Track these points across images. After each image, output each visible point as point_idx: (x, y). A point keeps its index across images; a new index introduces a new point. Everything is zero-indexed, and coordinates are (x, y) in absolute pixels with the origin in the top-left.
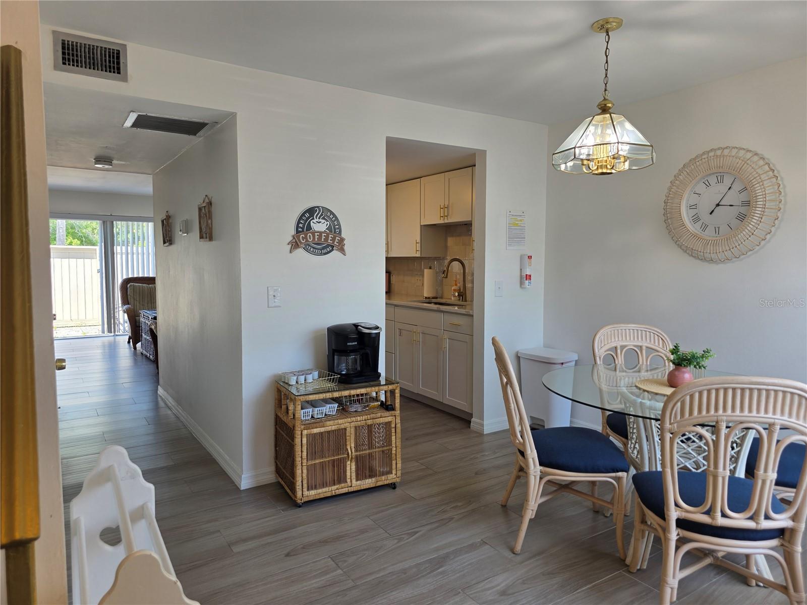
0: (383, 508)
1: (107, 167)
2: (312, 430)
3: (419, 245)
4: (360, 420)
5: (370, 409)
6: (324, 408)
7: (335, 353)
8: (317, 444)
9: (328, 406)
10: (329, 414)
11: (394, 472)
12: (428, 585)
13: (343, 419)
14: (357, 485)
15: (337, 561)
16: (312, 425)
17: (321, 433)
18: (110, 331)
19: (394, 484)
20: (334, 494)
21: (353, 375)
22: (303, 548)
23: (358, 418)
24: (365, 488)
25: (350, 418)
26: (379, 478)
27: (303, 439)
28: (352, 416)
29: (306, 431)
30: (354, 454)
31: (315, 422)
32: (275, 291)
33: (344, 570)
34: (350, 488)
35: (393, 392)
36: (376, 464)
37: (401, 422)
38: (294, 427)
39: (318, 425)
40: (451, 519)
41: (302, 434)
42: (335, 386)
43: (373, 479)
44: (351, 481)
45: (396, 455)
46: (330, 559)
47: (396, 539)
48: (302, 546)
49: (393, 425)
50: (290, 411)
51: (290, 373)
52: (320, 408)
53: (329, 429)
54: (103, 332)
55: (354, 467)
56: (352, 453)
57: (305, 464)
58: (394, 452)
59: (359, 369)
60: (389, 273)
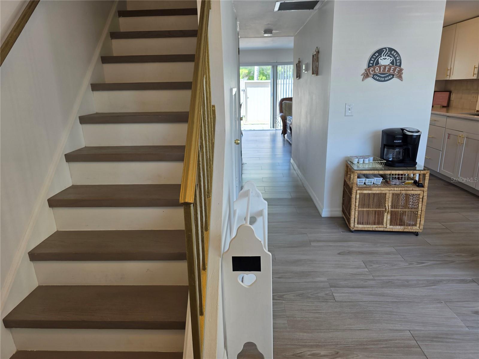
0: (404, 245)
1: (269, 35)
2: (363, 191)
3: (476, 70)
4: (397, 190)
5: (406, 184)
6: (373, 179)
7: (385, 147)
8: (366, 200)
9: (376, 178)
10: (376, 183)
11: (418, 225)
12: (421, 293)
13: (385, 187)
14: (390, 228)
15: (367, 264)
16: (364, 188)
17: (369, 194)
18: (273, 127)
19: (417, 233)
20: (374, 230)
21: (396, 162)
22: (348, 253)
23: (396, 188)
24: (395, 231)
25: (390, 187)
26: (406, 227)
27: (357, 195)
28: (391, 187)
29: (359, 191)
30: (390, 209)
31: (366, 186)
32: (350, 106)
33: (369, 270)
34: (385, 229)
35: (424, 175)
36: (405, 218)
37: (427, 196)
38: (352, 187)
39: (367, 188)
40: (453, 262)
41: (356, 192)
42: (382, 167)
43: (402, 227)
44: (386, 225)
45: (421, 215)
46: (362, 262)
47: (408, 263)
48: (348, 252)
49: (421, 197)
50: (351, 179)
51: (355, 156)
52: (370, 179)
53: (375, 192)
54: (271, 128)
55: (389, 217)
56: (388, 209)
57: (357, 210)
58: (419, 213)
59: (401, 158)
60: (450, 92)
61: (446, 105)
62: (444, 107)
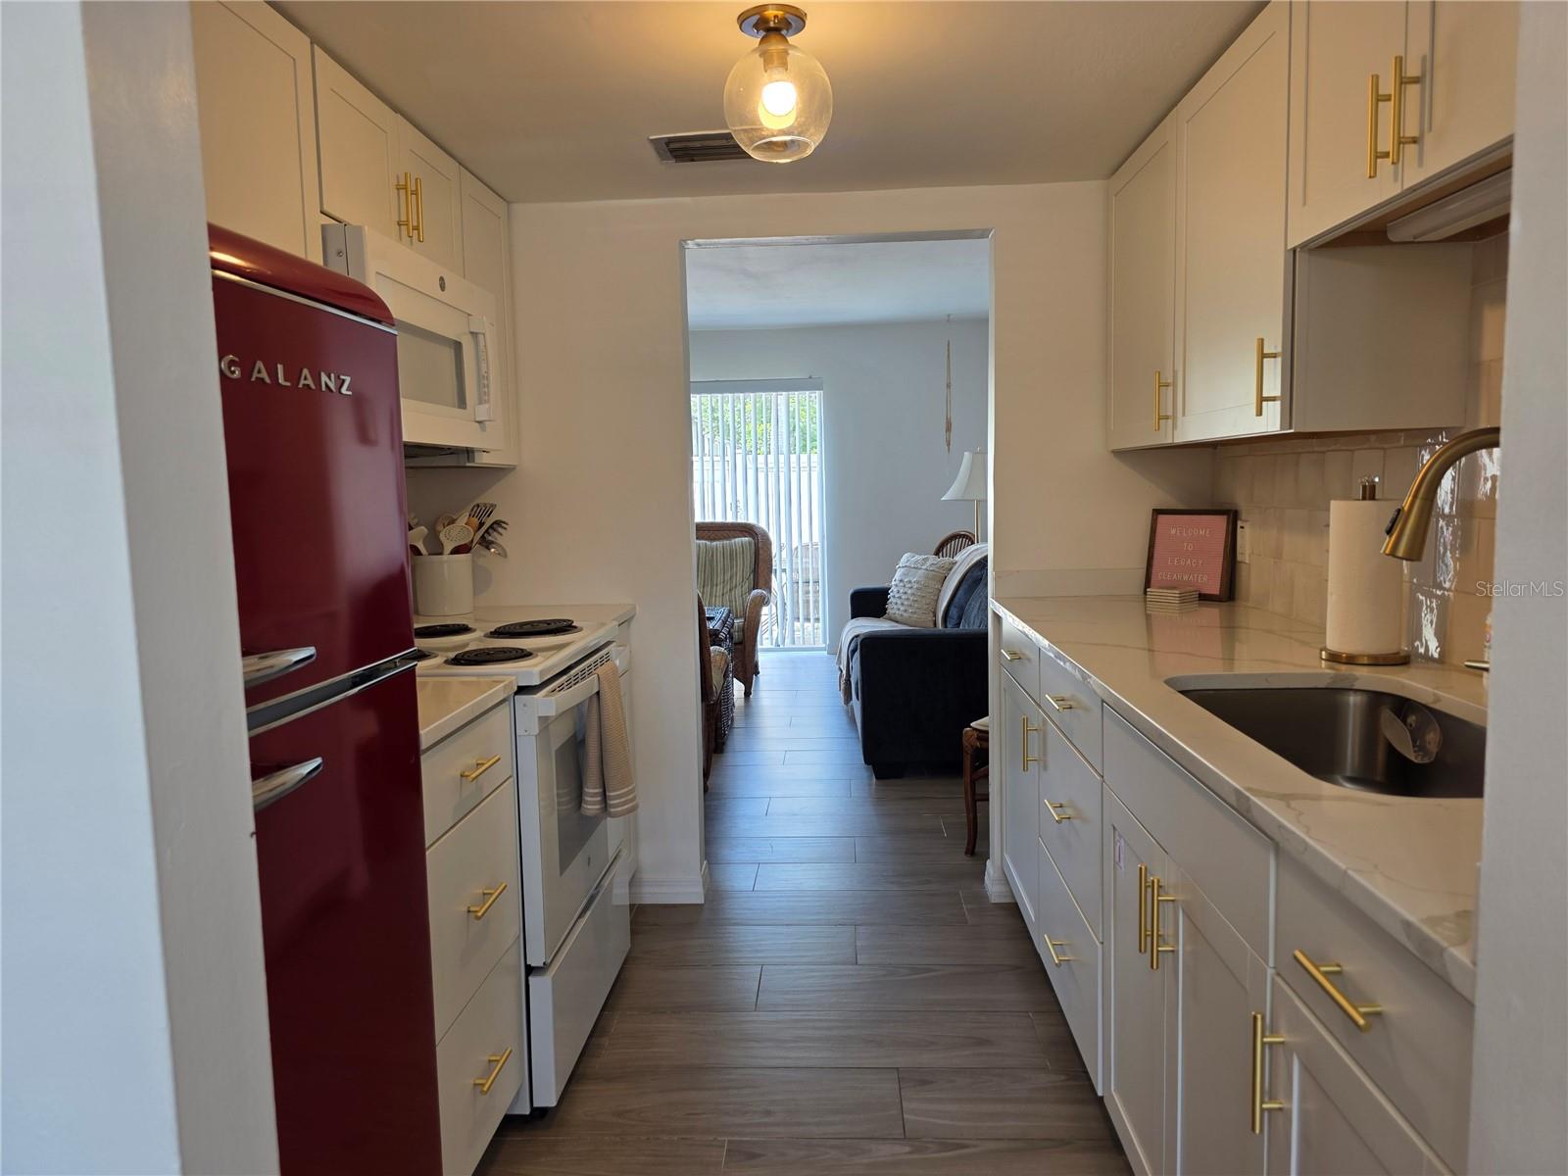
60: (1233, 517)
61: (1214, 587)
62: (1204, 598)
